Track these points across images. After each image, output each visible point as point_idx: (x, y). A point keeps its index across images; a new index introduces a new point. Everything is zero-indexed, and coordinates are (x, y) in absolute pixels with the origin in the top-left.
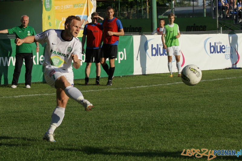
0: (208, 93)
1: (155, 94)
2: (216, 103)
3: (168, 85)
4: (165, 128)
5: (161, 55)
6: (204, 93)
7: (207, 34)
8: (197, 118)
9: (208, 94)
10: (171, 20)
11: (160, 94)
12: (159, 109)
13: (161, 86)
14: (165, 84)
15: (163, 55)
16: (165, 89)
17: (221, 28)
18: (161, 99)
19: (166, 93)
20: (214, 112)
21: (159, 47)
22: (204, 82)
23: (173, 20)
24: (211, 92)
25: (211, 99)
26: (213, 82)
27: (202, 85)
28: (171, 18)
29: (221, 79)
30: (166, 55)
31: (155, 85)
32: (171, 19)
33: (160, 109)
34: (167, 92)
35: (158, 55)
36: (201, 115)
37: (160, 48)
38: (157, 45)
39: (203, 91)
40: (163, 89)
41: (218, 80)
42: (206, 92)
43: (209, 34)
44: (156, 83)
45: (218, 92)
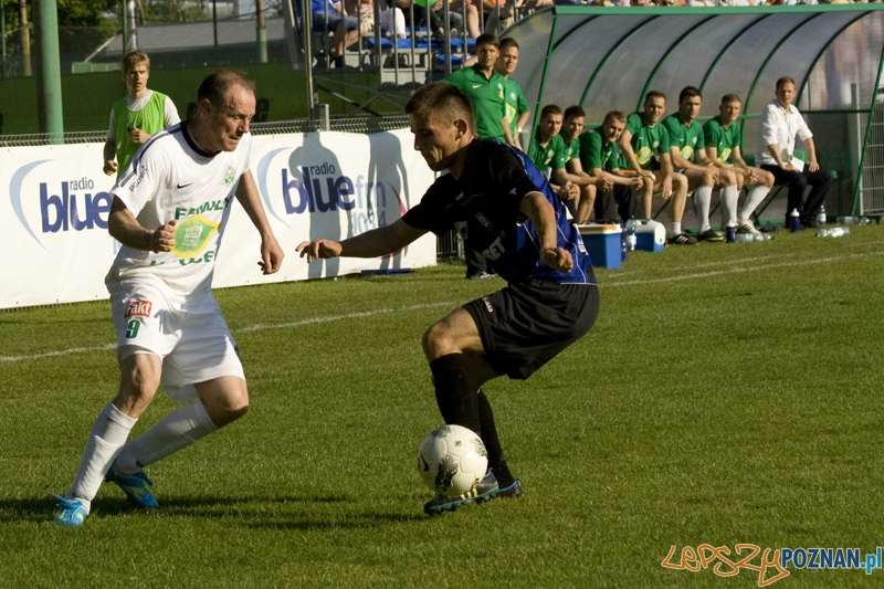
0: (273, 377)
1: (56, 389)
2: (308, 419)
3: (108, 351)
4: (92, 532)
5: (80, 226)
6: (257, 378)
7: (270, 136)
8: (225, 485)
9: (274, 383)
10: (136, 78)
11: (76, 387)
12: (68, 452)
13: (82, 353)
14: (98, 348)
15: (91, 227)
16: (96, 367)
17: (327, 106)
18: (77, 407)
19: (101, 383)
20: (299, 455)
21: (71, 193)
22: (257, 331)
23: (143, 78)
24: (286, 373)
25: (286, 404)
26: (296, 332)
27: (248, 344)
28: (137, 69)
29: (330, 319)
30: (101, 224)
31: (57, 353)
32: (136, 73)
33: (73, 449)
34: (106, 381)
35: (66, 228)
36: (244, 471)
37: (73, 197)
38: (65, 185)
39: (254, 372)
40: (90, 367)
41: (316, 323)
42: (265, 376)
43: (277, 135)
44: (59, 341)
45: (316, 375)
